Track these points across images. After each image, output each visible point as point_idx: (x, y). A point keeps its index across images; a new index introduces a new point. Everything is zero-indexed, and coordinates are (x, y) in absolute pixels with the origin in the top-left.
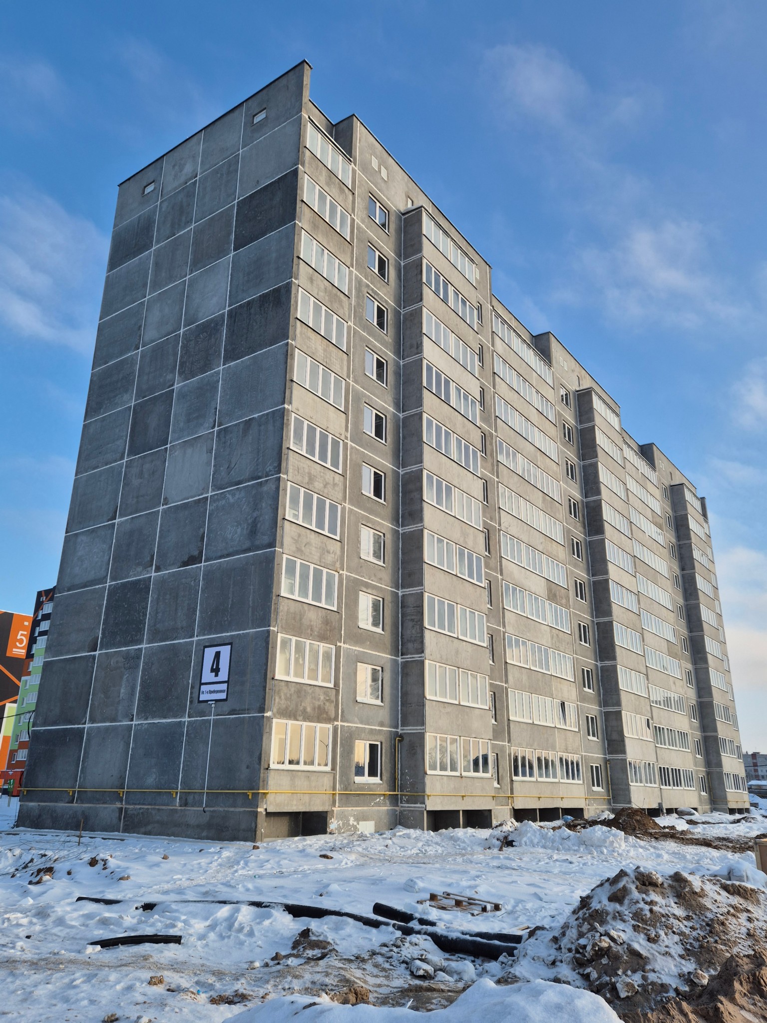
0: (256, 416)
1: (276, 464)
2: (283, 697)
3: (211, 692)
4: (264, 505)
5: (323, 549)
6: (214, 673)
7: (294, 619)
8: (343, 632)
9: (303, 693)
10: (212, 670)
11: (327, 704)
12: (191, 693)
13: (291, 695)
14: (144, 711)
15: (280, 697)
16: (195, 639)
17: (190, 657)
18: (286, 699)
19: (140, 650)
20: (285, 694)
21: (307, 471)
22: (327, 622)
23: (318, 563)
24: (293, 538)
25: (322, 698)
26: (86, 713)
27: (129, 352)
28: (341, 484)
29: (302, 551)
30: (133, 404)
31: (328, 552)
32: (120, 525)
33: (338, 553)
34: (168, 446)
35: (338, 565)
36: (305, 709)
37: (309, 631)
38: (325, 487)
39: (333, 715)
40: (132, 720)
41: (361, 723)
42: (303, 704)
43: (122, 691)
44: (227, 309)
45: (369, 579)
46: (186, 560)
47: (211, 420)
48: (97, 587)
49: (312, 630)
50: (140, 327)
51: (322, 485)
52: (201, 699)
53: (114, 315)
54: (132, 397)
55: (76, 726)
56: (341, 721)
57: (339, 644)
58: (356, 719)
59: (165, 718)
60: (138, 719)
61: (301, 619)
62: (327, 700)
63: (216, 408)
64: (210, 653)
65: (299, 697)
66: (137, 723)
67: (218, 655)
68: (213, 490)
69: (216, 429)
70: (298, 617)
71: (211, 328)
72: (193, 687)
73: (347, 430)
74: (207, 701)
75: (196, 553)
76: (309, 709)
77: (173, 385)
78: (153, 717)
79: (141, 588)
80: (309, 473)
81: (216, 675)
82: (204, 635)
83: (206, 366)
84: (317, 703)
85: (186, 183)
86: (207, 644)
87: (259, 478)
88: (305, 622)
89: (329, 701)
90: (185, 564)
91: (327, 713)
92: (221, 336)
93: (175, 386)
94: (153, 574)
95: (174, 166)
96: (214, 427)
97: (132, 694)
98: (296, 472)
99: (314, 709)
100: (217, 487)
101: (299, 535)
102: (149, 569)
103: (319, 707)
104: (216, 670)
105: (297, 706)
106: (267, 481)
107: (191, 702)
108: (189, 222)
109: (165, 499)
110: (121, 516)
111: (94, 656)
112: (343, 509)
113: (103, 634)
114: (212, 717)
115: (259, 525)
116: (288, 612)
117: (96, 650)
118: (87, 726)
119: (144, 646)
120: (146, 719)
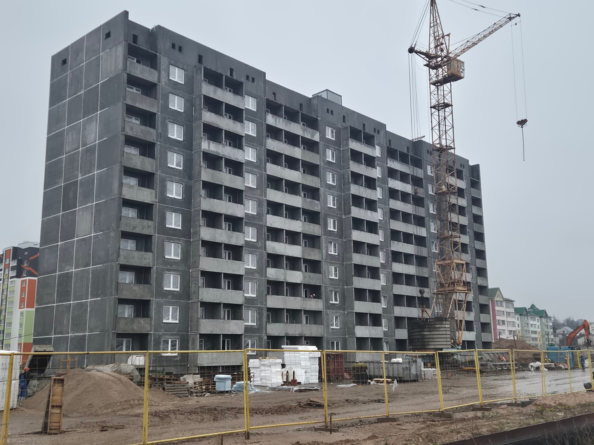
1: (115, 224)
4: (111, 242)
5: (142, 258)
8: (154, 294)
11: (146, 325)
13: (125, 323)
14: (74, 331)
15: (120, 324)
16: (89, 300)
18: (123, 325)
19: (71, 304)
20: (123, 323)
21: (131, 224)
24: (124, 256)
25: (143, 323)
26: (52, 331)
27: (60, 156)
29: (130, 261)
30: (63, 184)
31: (145, 259)
32: (61, 245)
33: (151, 258)
34: (77, 209)
35: (151, 264)
36: (133, 328)
39: (149, 329)
40: (69, 334)
41: (165, 332)
42: (132, 326)
43: (65, 321)
44: (97, 142)
45: (171, 267)
46: (85, 265)
47: (93, 198)
48: (53, 274)
49: (136, 295)
50: (64, 143)
53: (53, 134)
54: (62, 181)
56: (154, 331)
57: (152, 299)
58: (162, 330)
59: (79, 333)
60: (71, 333)
63: (94, 193)
66: (71, 335)
69: (94, 203)
70: (128, 290)
71: (90, 151)
73: (156, 198)
75: (88, 262)
76: (135, 328)
77: (78, 178)
78: (76, 333)
79: (68, 276)
82: (92, 298)
83: (90, 170)
84: (139, 325)
85: (79, 64)
88: (133, 291)
89: (147, 323)
90: (85, 267)
91: (146, 329)
92: (95, 156)
94: (74, 270)
95: (74, 51)
97: (69, 323)
98: (125, 226)
99: (138, 327)
100: (95, 232)
101: (128, 254)
102: (72, 268)
109: (77, 235)
110: (61, 241)
111: (54, 306)
113: (57, 296)
117: (54, 304)
118: (53, 336)
119: (71, 302)
120: (74, 334)
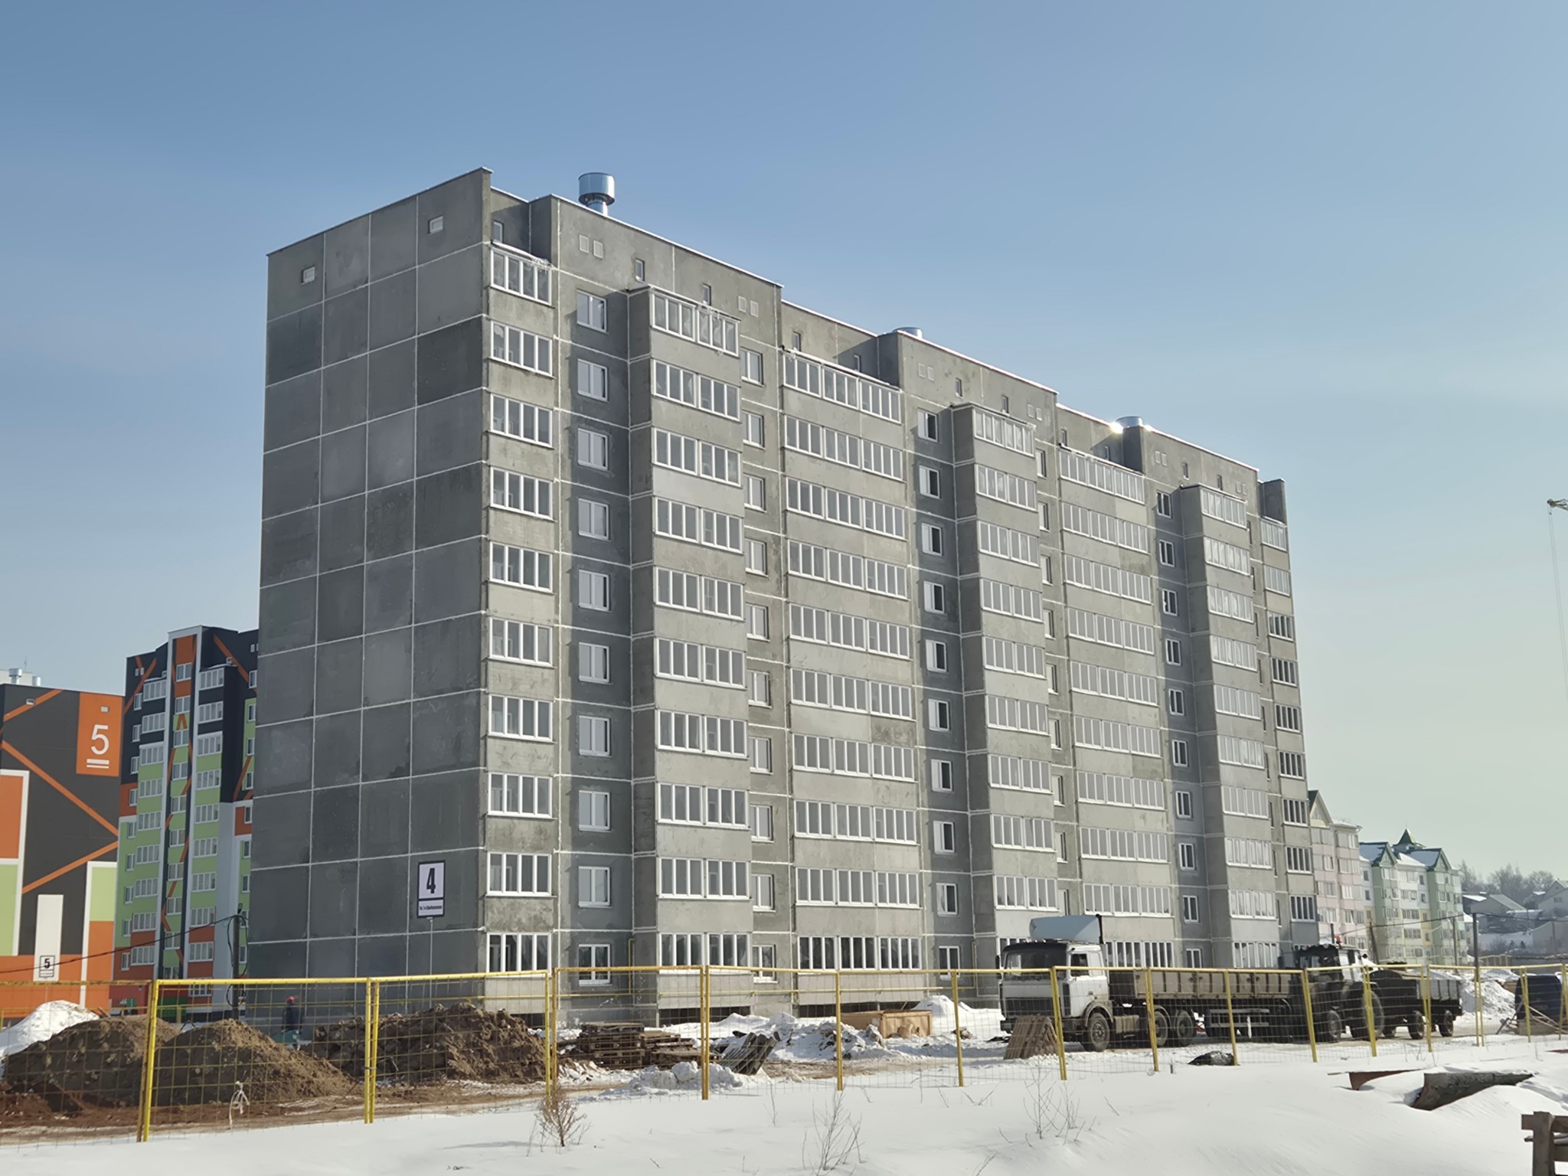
0: (453, 618)
1: (475, 677)
2: (496, 911)
3: (429, 908)
4: (466, 719)
5: (533, 755)
6: (430, 890)
7: (504, 835)
8: (560, 839)
9: (517, 905)
10: (428, 887)
11: (545, 913)
12: (410, 909)
13: (504, 909)
14: (366, 927)
15: (493, 912)
16: (410, 855)
17: (407, 873)
18: (499, 913)
19: (356, 863)
20: (498, 909)
21: (509, 676)
22: (540, 832)
23: (528, 772)
24: (497, 753)
25: (538, 908)
26: (306, 927)
27: (306, 505)
28: (552, 680)
29: (509, 764)
30: (318, 575)
31: (539, 758)
32: (318, 722)
33: (551, 755)
34: (363, 636)
35: (551, 769)
36: (520, 920)
37: (520, 844)
38: (532, 687)
39: (551, 923)
40: (355, 935)
41: (585, 928)
42: (518, 916)
43: (341, 905)
44: (416, 478)
45: (592, 775)
46: (394, 770)
47: (408, 614)
48: (301, 792)
49: (523, 843)
50: (317, 473)
51: (528, 686)
52: (420, 914)
53: (282, 448)
54: (316, 566)
55: (297, 940)
56: (561, 928)
57: (555, 851)
58: (579, 925)
59: (387, 932)
60: (360, 934)
61: (511, 834)
62: (544, 910)
63: (411, 600)
64: (425, 870)
65: (512, 909)
66: (360, 937)
67: (432, 871)
68: (415, 697)
69: (413, 625)
70: (507, 833)
71: (397, 498)
72: (411, 903)
73: (557, 612)
74: (425, 917)
75: (403, 765)
76: (524, 920)
77: (362, 561)
78: (375, 933)
79: (349, 797)
80: (513, 678)
81: (433, 892)
82: (418, 851)
83: (398, 546)
84: (533, 914)
85: (355, 287)
86: (421, 861)
87: (461, 690)
88: (516, 835)
89: (547, 909)
90: (393, 775)
91: (544, 922)
92: (412, 511)
93: (365, 563)
94: (361, 783)
95: (338, 254)
96: (410, 623)
97: (353, 908)
98: (498, 682)
99: (530, 919)
100: (419, 694)
101: (505, 748)
102: (356, 777)
103: (535, 916)
104: (432, 887)
105: (511, 918)
106: (468, 694)
107: (411, 917)
108: (363, 346)
109: (365, 699)
110: (319, 713)
111: (308, 867)
112: (556, 704)
113: (314, 843)
114: (431, 932)
115: (463, 741)
116: (496, 829)
117: (308, 862)
118: (308, 940)
119: (358, 859)
120: (369, 934)
